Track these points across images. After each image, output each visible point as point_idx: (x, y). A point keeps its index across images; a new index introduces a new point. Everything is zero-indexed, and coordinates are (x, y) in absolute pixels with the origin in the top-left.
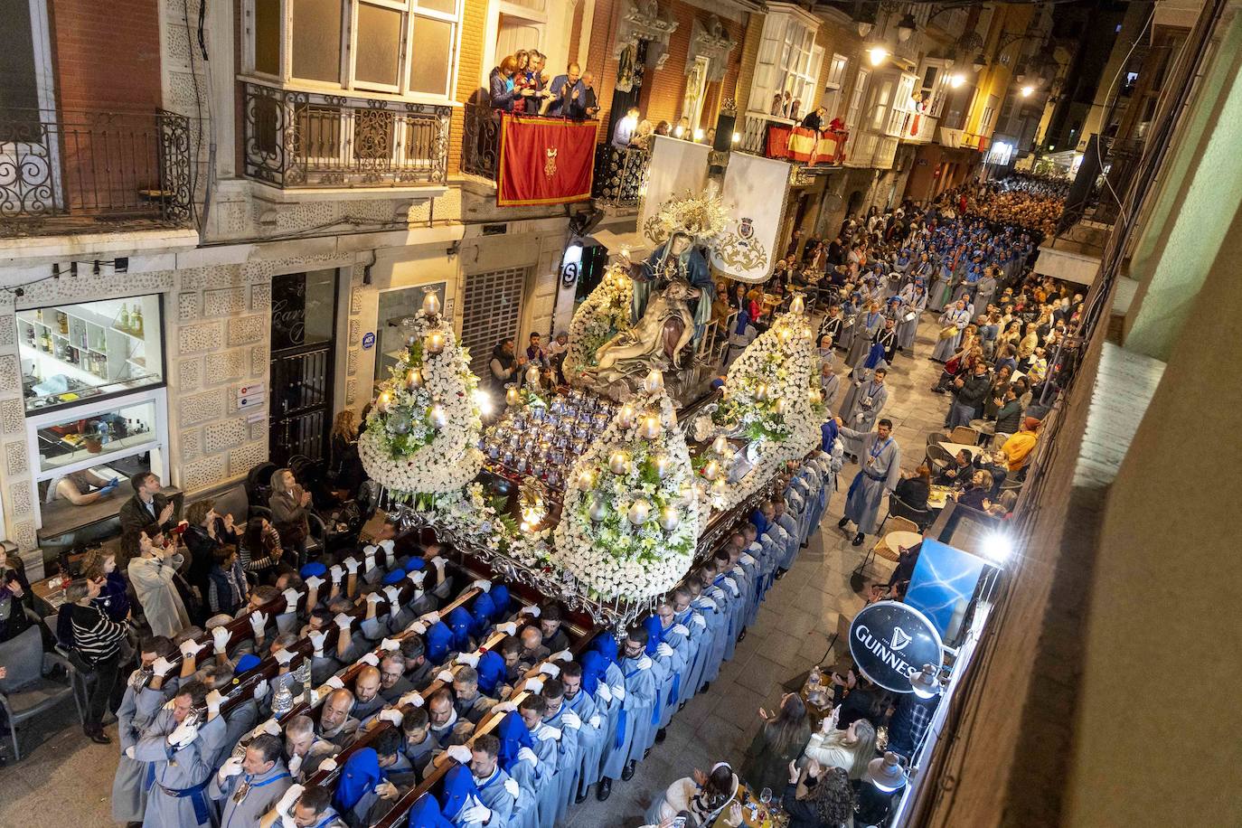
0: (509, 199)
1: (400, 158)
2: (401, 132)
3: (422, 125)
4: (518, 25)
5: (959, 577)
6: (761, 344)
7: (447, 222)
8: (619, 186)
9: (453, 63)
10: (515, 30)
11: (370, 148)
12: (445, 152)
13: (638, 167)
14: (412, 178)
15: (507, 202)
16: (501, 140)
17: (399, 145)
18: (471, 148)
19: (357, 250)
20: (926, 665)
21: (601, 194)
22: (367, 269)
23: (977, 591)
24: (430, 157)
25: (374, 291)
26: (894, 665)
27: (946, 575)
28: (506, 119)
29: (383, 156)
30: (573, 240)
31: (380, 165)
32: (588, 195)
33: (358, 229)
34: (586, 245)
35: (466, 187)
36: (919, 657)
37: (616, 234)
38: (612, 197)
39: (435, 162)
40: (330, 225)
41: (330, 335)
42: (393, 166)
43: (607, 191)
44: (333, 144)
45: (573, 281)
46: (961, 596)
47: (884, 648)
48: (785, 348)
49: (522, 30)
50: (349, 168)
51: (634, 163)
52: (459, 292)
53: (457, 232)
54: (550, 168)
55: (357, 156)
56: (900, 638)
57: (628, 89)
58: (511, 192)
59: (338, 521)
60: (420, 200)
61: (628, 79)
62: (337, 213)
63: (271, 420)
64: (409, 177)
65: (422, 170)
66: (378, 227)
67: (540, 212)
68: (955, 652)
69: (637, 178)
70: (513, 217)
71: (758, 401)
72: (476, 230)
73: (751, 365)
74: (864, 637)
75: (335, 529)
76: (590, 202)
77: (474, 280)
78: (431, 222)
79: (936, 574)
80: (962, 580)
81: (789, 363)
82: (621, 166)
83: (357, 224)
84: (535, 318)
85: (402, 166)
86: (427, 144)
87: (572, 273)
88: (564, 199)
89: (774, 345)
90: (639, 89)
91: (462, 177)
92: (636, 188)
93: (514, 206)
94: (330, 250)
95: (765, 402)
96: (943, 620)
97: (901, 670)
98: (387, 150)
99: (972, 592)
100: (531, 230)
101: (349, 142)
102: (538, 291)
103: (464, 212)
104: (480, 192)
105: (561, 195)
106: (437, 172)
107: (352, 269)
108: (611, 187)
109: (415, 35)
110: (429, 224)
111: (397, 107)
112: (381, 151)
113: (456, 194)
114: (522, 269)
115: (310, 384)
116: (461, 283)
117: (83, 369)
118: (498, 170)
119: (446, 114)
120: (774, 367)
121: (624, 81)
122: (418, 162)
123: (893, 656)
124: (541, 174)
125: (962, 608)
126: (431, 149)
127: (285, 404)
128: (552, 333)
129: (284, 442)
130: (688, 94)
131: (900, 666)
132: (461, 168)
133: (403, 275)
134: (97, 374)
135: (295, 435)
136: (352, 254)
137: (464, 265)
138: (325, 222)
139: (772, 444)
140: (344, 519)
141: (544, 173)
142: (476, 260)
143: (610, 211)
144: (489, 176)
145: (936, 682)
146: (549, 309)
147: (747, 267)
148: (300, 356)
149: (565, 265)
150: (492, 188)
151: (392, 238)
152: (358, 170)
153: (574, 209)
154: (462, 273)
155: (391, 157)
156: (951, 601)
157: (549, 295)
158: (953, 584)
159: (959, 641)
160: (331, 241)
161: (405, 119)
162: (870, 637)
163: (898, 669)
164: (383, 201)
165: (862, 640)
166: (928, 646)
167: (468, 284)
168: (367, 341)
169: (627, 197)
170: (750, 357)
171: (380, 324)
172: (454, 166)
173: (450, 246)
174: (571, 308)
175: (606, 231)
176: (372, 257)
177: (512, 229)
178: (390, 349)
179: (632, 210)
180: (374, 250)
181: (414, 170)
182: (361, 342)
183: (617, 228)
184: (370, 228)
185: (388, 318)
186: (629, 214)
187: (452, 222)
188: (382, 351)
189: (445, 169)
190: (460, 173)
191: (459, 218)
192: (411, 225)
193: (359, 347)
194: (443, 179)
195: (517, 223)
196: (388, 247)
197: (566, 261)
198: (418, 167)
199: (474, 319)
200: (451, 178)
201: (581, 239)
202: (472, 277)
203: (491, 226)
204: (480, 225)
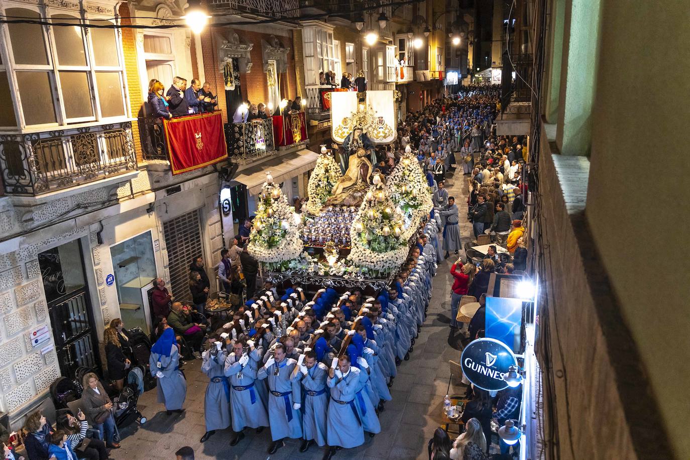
0: (179, 169)
1: (106, 160)
2: (103, 144)
3: (115, 137)
4: (157, 65)
5: (511, 314)
6: (398, 169)
7: (143, 193)
8: (243, 146)
9: (125, 95)
10: (156, 68)
11: (85, 158)
12: (133, 150)
13: (252, 132)
14: (116, 170)
15: (178, 172)
16: (165, 135)
17: (103, 152)
18: (147, 144)
19: (89, 224)
21: (233, 153)
22: (99, 234)
23: (523, 320)
24: (124, 155)
25: (106, 247)
26: (491, 376)
27: (503, 316)
28: (165, 122)
29: (95, 161)
30: (223, 185)
31: (94, 167)
32: (226, 156)
33: (87, 210)
34: (232, 187)
35: (150, 168)
36: (504, 365)
37: (249, 175)
38: (241, 154)
39: (128, 157)
40: (69, 212)
41: (83, 283)
42: (102, 166)
43: (236, 151)
44: (61, 161)
45: (229, 210)
46: (515, 324)
47: (483, 367)
48: (409, 168)
49: (160, 67)
50: (74, 173)
51: (249, 131)
52: (161, 235)
53: (151, 197)
54: (200, 145)
55: (78, 165)
56: (490, 358)
57: (233, 89)
58: (179, 165)
59: (120, 402)
60: (122, 183)
61: (231, 82)
62: (71, 204)
63: (57, 349)
64: (114, 170)
65: (121, 164)
66: (100, 206)
67: (199, 173)
68: (522, 356)
69: (253, 139)
70: (183, 180)
71: (403, 194)
72: (162, 193)
73: (396, 180)
74: (470, 364)
75: (118, 408)
76: (228, 159)
78: (132, 195)
79: (498, 316)
80: (513, 315)
81: (412, 174)
82: (241, 134)
83: (86, 207)
84: (212, 239)
85: (108, 165)
86: (120, 148)
87: (227, 206)
88: (213, 162)
89: (404, 168)
90: (240, 87)
91: (145, 163)
92: (253, 145)
93: (182, 173)
94: (72, 228)
95: (407, 193)
96: (510, 340)
97: (497, 377)
98: (96, 157)
99: (520, 320)
100: (197, 185)
101: (71, 157)
102: (209, 222)
103: (152, 184)
104: (159, 169)
105: (210, 159)
106: (131, 163)
107: (89, 237)
108: (239, 148)
109: (98, 84)
110: (132, 196)
111: (96, 129)
112: (93, 158)
113: (144, 175)
114: (196, 211)
115: (77, 319)
116: (161, 228)
118: (168, 153)
119: (128, 127)
120: (407, 177)
121: (229, 84)
122: (118, 160)
124: (195, 150)
125: (517, 331)
126: (123, 150)
127: (64, 336)
128: (224, 245)
129: (69, 361)
130: (269, 83)
132: (144, 157)
133: (123, 233)
135: (74, 357)
136: (87, 227)
137: (159, 216)
138: (64, 211)
139: (415, 210)
141: (197, 149)
142: (167, 212)
143: (242, 163)
144: (163, 158)
145: (518, 375)
146: (218, 231)
147: (385, 137)
148: (66, 301)
149: (222, 202)
150: (167, 165)
151: (110, 211)
152: (81, 173)
153: (219, 166)
154: (160, 222)
155: (100, 160)
156: (511, 329)
157: (217, 222)
158: (509, 319)
159: (522, 349)
160: (71, 222)
161: (103, 135)
162: (474, 363)
164: (99, 189)
165: (470, 367)
166: (507, 358)
167: (165, 228)
168: (109, 280)
169: (250, 151)
170: (394, 177)
171: (114, 268)
172: (139, 158)
173: (148, 207)
174: (232, 227)
175: (242, 175)
176: (100, 226)
177: (184, 187)
178: (124, 282)
179: (254, 159)
180: (100, 221)
181: (116, 165)
182: (105, 282)
183: (248, 172)
184: (94, 208)
185: (119, 262)
186: (254, 162)
187: (146, 192)
188: (119, 285)
189: (135, 160)
190: (144, 161)
191: (150, 188)
192: (120, 200)
193: (105, 285)
194: (135, 167)
195: (186, 183)
196: (109, 217)
197: (222, 199)
198: (118, 162)
199: (174, 249)
200: (140, 165)
201: (228, 184)
202: (166, 223)
203: (170, 189)
204: (164, 190)
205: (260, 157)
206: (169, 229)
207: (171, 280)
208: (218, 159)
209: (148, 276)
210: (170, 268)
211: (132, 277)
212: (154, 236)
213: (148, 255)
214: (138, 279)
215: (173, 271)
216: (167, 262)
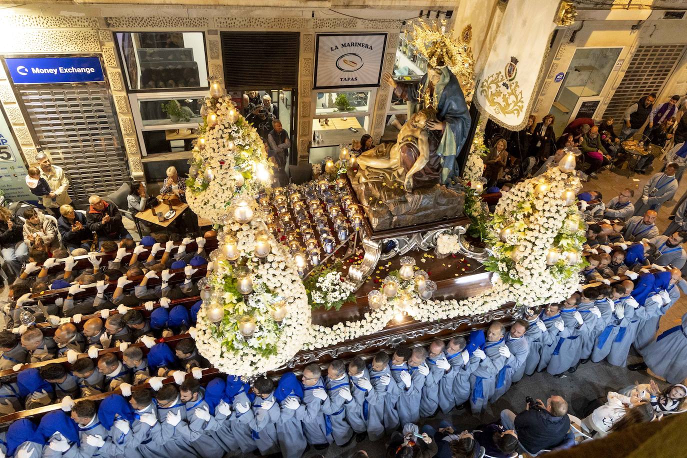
7: (640, 7)
22: (575, 32)
25: (574, 47)
33: (579, 6)
52: (629, 56)
53: (645, 14)
59: (507, 174)
66: (591, 6)
72: (661, 14)
75: (504, 177)
77: (644, 50)
84: (678, 83)
107: (566, 31)
110: (627, 7)
114: (683, 46)
116: (633, 50)
117: (417, 66)
133: (597, 39)
134: (421, 69)
137: (641, 37)
140: (511, 173)
142: (651, 36)
151: (597, 14)
154: (637, 44)
168: (558, 77)
171: (570, 68)
173: (636, 24)
176: (581, 25)
178: (570, 85)
180: (583, 21)
182: (555, 77)
184: (586, 6)
185: (577, 65)
187: (644, 7)
188: (565, 85)
191: (651, 4)
192: (614, 7)
193: (552, 79)
196: (593, 20)
199: (632, 76)
202: (643, 47)
203: (672, 12)
204: (664, 11)
206: (642, 53)
207: (610, 103)
209: (593, 89)
210: (616, 92)
211: (579, 83)
212: (621, 57)
213: (605, 71)
214: (583, 87)
215: (618, 95)
216: (617, 85)
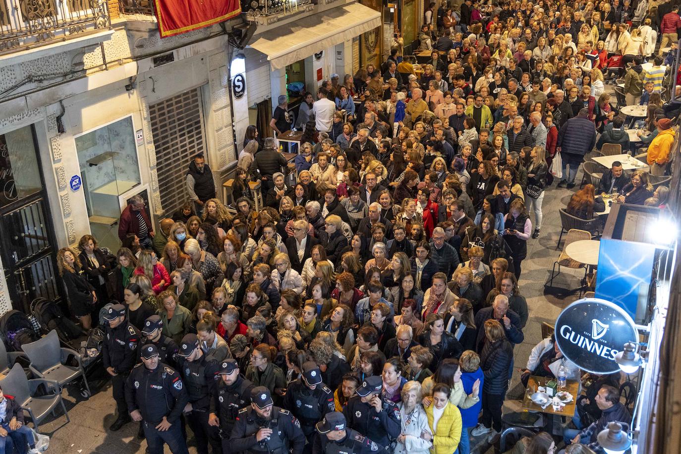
0: (170, 29)
1: (64, 13)
5: (636, 265)
7: (120, 62)
11: (36, 9)
14: (80, 29)
15: (168, 33)
17: (61, 1)
19: (45, 104)
20: (626, 344)
21: (250, 7)
22: (59, 119)
23: (654, 273)
24: (91, 7)
25: (69, 138)
26: (598, 353)
27: (625, 266)
29: (50, 14)
30: (234, 54)
31: (49, 23)
32: (239, 10)
33: (42, 85)
34: (247, 56)
35: (129, 27)
36: (619, 338)
37: (271, 39)
38: (261, 8)
39: (97, 10)
40: (16, 87)
41: (39, 186)
42: (60, 22)
43: (254, 3)
44: (2, 14)
45: (243, 90)
46: (642, 280)
47: (587, 340)
50: (21, 32)
52: (145, 122)
53: (131, 69)
55: (26, 19)
56: (599, 328)
58: (171, 23)
59: (89, 347)
60: (90, 47)
62: (20, 76)
63: (6, 273)
64: (76, 28)
65: (86, 20)
66: (59, 80)
67: (200, 36)
68: (647, 328)
70: (177, 45)
72: (148, 63)
74: (568, 334)
75: (86, 355)
76: (241, 16)
78: (105, 65)
79: (616, 267)
80: (639, 267)
83: (40, 81)
84: (217, 131)
85: (68, 20)
87: (240, 84)
88: (219, 19)
91: (123, 18)
93: (176, 34)
94: (22, 110)
96: (631, 304)
97: (606, 355)
98: (52, 9)
99: (650, 275)
100: (196, 53)
101: (16, 8)
102: (214, 107)
103: (132, 50)
104: (143, 28)
105: (215, 15)
106: (101, 19)
107: (45, 122)
110: (104, 67)
112: (47, 11)
113: (120, 36)
114: (195, 90)
115: (33, 233)
116: (145, 114)
118: (155, 6)
122: (82, 13)
123: (596, 344)
124: (193, 1)
125: (644, 290)
127: (15, 256)
128: (235, 140)
129: (22, 290)
131: (604, 352)
132: (121, 10)
133: (92, 118)
135: (30, 283)
136: (42, 109)
137: (144, 97)
138: (11, 85)
142: (153, 90)
143: (262, 21)
144: (149, 13)
145: (637, 356)
146: (227, 120)
148: (17, 210)
149: (232, 78)
150: (152, 23)
151: (74, 87)
152: (30, 31)
153: (229, 25)
154: (144, 105)
155: (57, 14)
156: (635, 287)
157: (225, 107)
158: (633, 272)
159: (648, 317)
160: (21, 102)
162: (573, 333)
163: (603, 355)
164: (58, 55)
165: (567, 338)
166: (624, 329)
167: (151, 113)
168: (74, 183)
169: (274, 4)
171: (82, 166)
172: (114, 10)
173: (128, 83)
174: (247, 115)
175: (261, 39)
176: (60, 107)
177: (178, 55)
178: (96, 187)
179: (280, 16)
180: (61, 101)
181: (80, 21)
182: (69, 185)
183: (271, 35)
184: (52, 82)
185: (88, 159)
186: (279, 20)
187: (124, 61)
188: (90, 190)
189: (107, 14)
190: (121, 15)
191: (130, 56)
192: (88, 72)
193: (68, 190)
194: (107, 24)
195: (182, 50)
196: (72, 95)
197: (233, 74)
198: (83, 17)
199: (164, 144)
200: (114, 21)
201: (241, 51)
202: (153, 106)
203: (159, 58)
204: (150, 58)
205: (288, 14)
206: (157, 114)
207: (160, 186)
208: (227, 16)
209: (128, 179)
210: (158, 170)
211: (107, 180)
212: (136, 125)
213: (128, 150)
214: (115, 182)
215: (163, 174)
216: (154, 161)
